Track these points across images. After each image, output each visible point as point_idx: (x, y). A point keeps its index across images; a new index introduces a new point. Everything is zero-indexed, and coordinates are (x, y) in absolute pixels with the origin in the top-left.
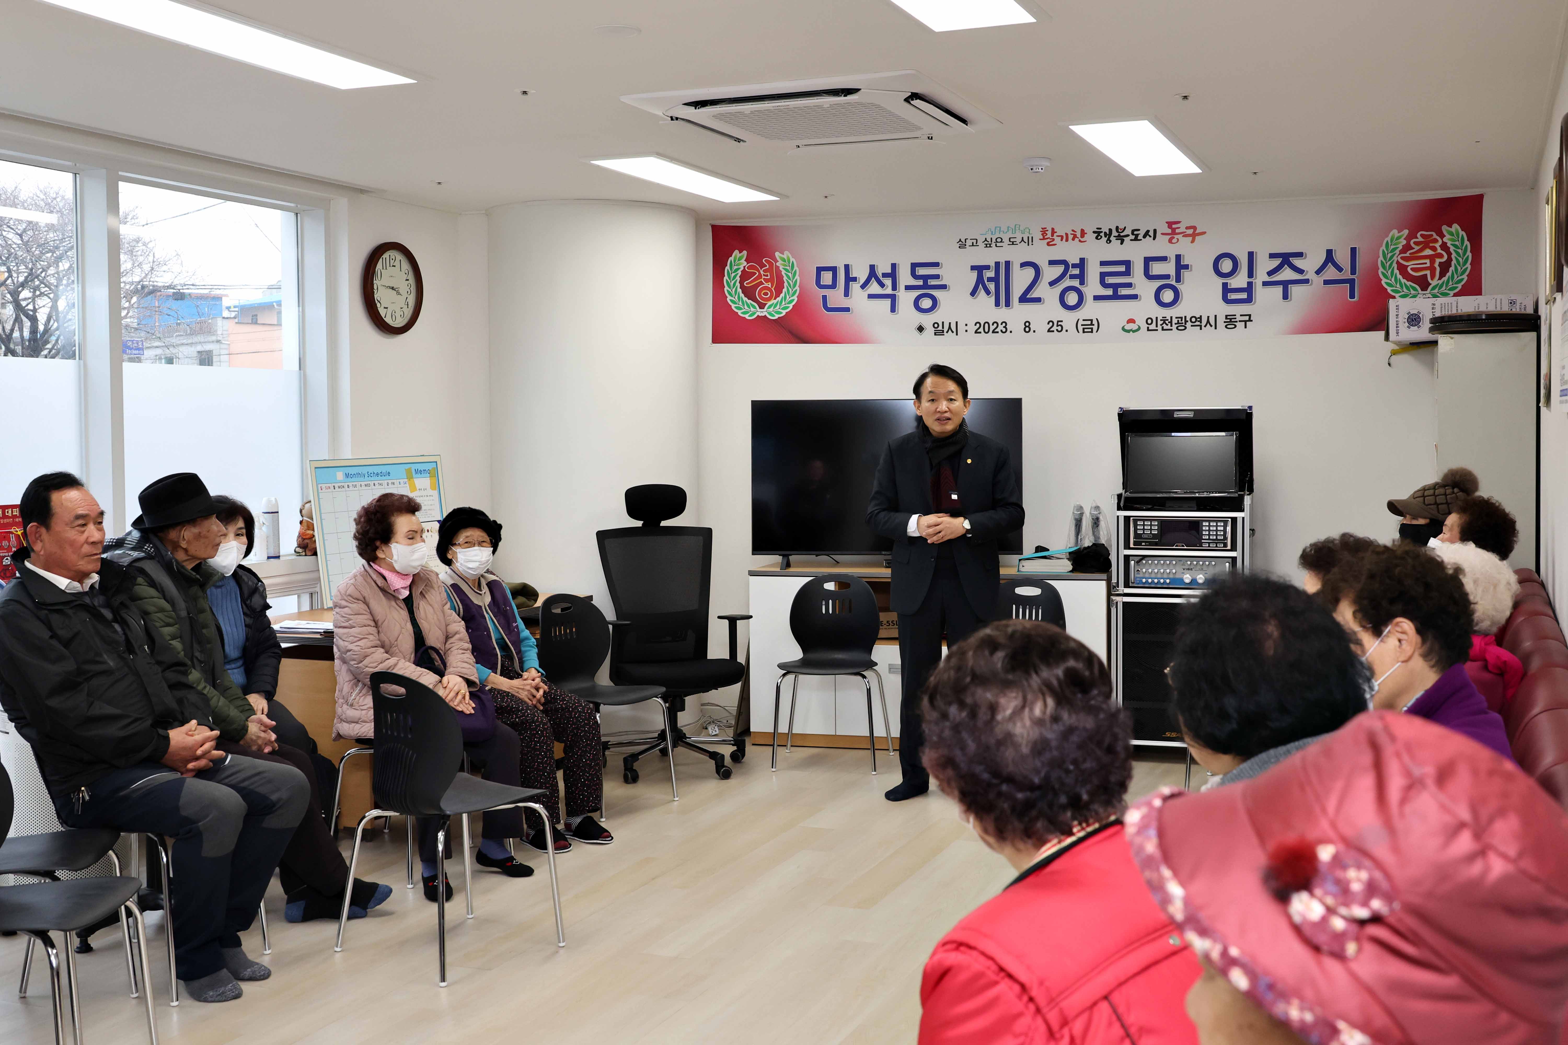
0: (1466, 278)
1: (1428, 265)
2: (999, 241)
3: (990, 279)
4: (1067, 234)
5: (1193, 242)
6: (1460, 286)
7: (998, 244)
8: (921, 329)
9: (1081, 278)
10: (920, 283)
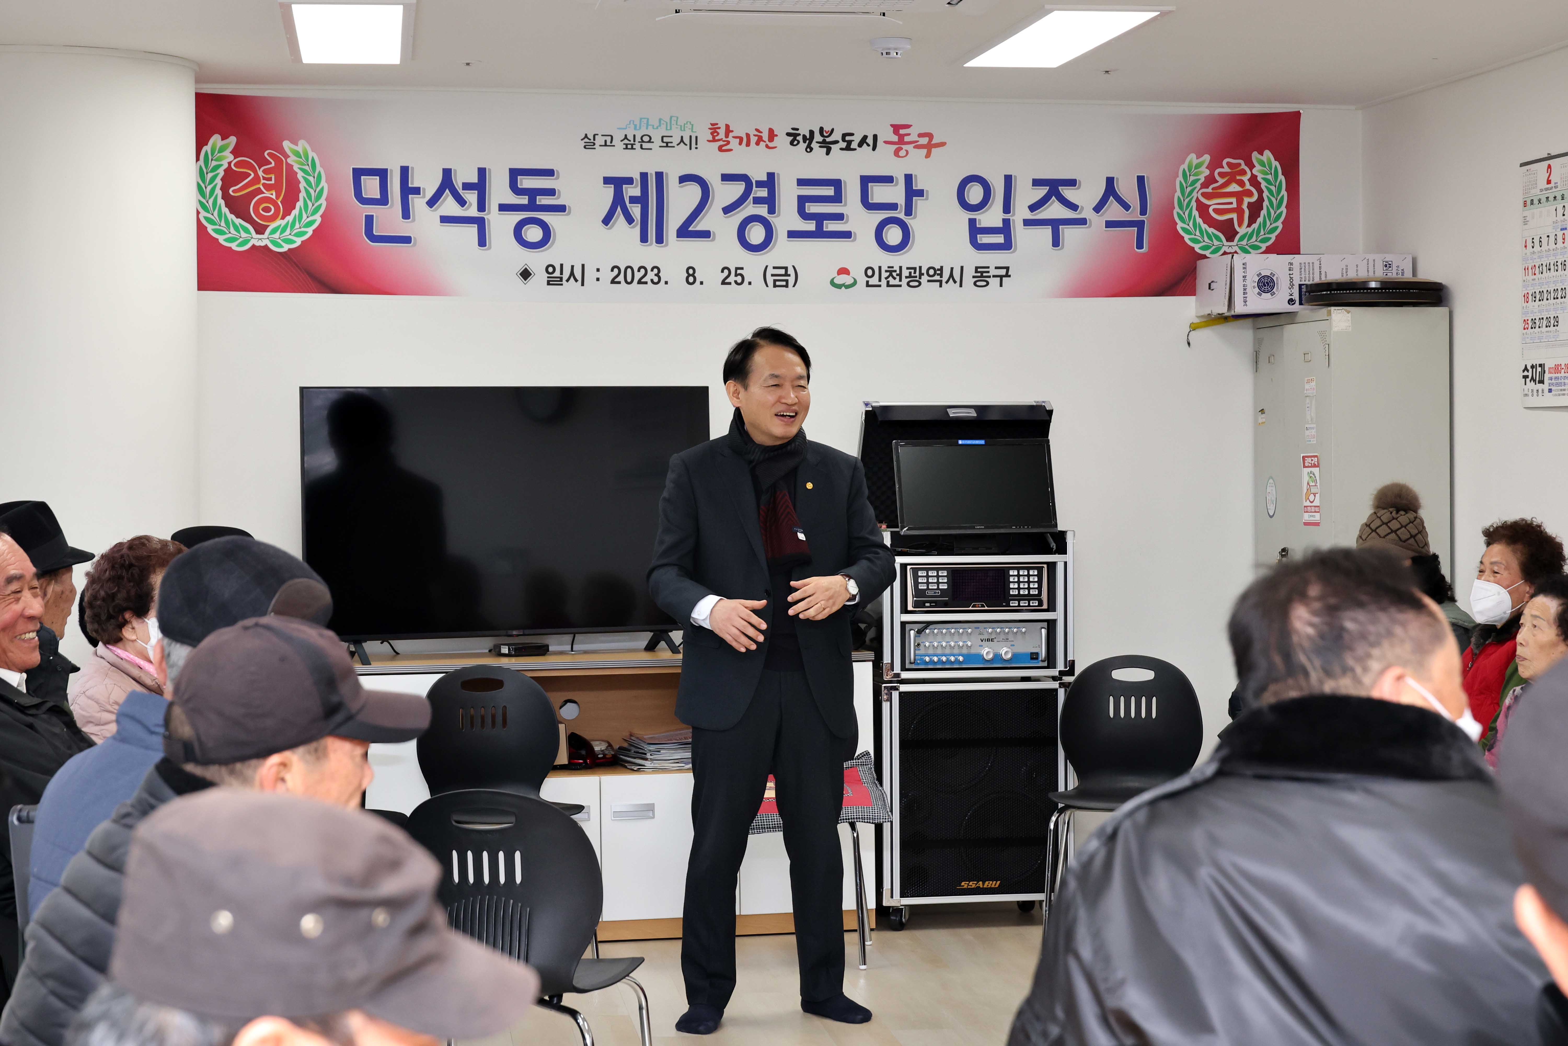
0: (1281, 227)
1: (1235, 205)
2: (645, 141)
3: (633, 200)
4: (748, 135)
5: (928, 155)
6: (1273, 237)
7: (645, 145)
8: (526, 274)
9: (771, 202)
10: (524, 200)
